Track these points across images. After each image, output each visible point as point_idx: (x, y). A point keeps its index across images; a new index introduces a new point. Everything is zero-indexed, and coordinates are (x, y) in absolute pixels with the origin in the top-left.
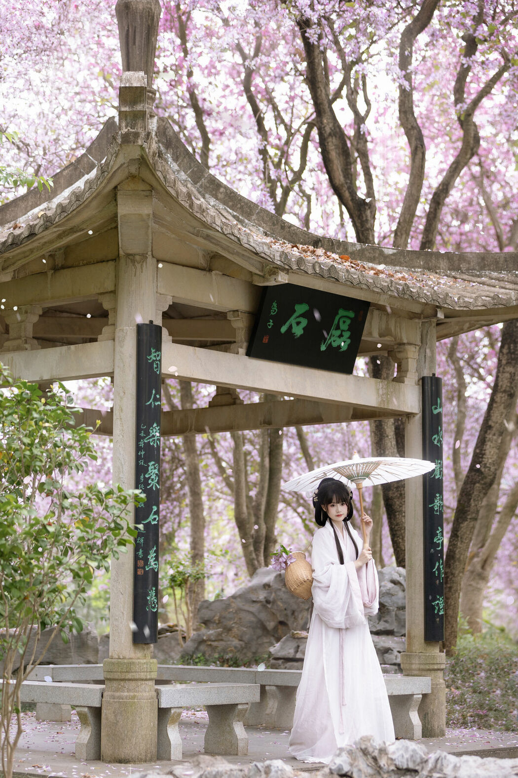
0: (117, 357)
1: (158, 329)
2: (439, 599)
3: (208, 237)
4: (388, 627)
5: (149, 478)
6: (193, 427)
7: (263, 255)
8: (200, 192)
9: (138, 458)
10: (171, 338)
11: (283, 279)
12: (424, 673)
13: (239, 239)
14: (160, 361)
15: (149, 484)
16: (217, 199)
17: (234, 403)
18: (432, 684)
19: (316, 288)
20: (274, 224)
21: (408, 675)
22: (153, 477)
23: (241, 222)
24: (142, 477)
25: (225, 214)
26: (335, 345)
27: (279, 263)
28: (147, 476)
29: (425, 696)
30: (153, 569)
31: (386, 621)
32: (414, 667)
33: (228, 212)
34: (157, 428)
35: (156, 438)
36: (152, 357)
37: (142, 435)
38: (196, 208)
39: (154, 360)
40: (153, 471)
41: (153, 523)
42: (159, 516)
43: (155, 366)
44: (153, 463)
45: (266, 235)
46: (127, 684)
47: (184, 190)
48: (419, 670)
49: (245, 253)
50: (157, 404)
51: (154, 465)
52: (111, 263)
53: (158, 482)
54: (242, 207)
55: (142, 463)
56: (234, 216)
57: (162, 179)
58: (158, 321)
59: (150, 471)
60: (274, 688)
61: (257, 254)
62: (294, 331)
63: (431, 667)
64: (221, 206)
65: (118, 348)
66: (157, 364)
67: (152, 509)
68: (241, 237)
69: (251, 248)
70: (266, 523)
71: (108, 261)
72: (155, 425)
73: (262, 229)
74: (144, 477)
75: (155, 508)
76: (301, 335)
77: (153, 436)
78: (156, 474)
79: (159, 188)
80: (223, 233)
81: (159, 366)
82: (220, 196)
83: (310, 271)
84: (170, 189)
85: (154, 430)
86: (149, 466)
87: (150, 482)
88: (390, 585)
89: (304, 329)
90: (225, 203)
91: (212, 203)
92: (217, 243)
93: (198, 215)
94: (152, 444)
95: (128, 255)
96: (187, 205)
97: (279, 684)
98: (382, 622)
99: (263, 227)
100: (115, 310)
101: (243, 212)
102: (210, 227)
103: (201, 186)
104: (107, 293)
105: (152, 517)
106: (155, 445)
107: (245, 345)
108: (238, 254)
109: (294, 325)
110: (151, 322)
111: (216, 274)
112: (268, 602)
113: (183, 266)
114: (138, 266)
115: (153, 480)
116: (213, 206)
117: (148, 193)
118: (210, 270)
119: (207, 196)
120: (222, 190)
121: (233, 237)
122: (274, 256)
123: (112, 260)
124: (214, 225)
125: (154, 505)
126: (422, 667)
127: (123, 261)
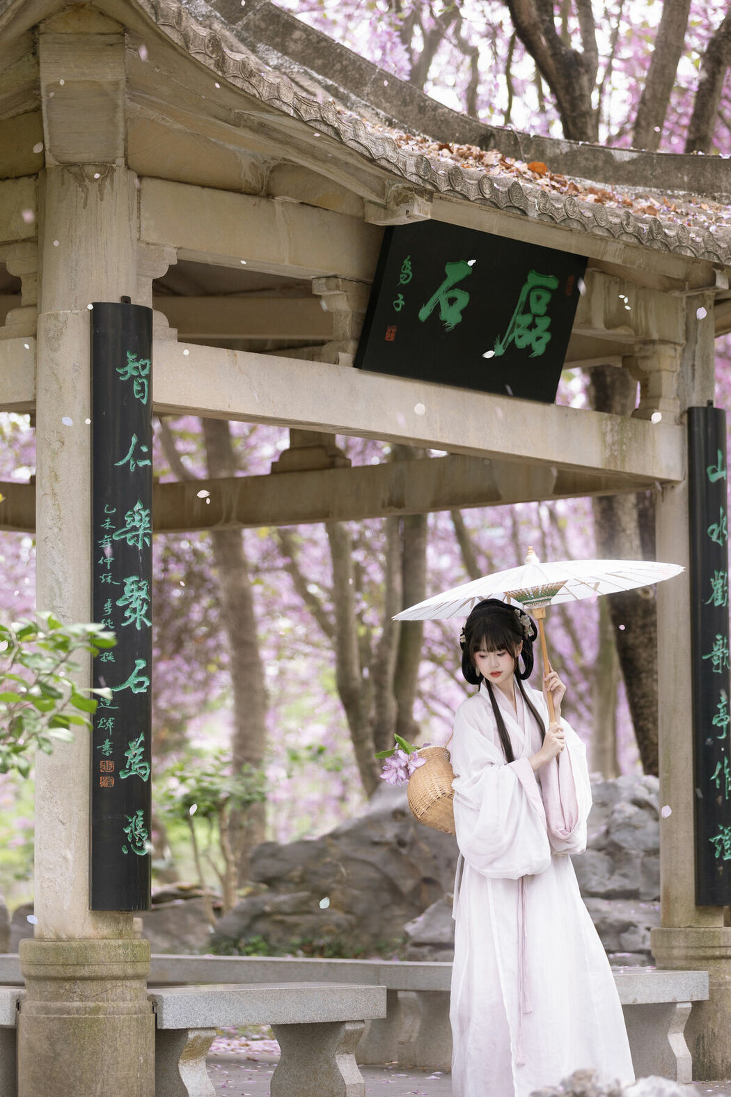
0: (44, 371)
1: (144, 316)
2: (722, 832)
3: (262, 129)
4: (629, 885)
5: (126, 607)
6: (234, 515)
7: (384, 163)
8: (243, 40)
9: (97, 569)
10: (175, 331)
11: (421, 211)
12: (695, 964)
13: (337, 131)
14: (149, 377)
15: (126, 619)
16: (285, 52)
17: (332, 466)
18: (711, 984)
19: (485, 229)
20: (405, 103)
21: (665, 968)
22: (136, 605)
23: (343, 99)
24: (108, 605)
25: (306, 83)
26: (521, 344)
27: (414, 178)
28: (120, 603)
29: (697, 1005)
30: (136, 778)
31: (624, 876)
32: (676, 952)
33: (312, 78)
34: (144, 513)
35: (141, 532)
36: (130, 369)
37: (107, 526)
38: (232, 69)
39: (133, 377)
40: (136, 594)
41: (136, 691)
42: (150, 679)
43: (136, 387)
44: (135, 578)
45: (391, 124)
46: (78, 988)
47: (203, 32)
48: (686, 958)
49: (351, 160)
50: (141, 464)
51: (138, 582)
52: (24, 182)
53: (148, 615)
54: (344, 70)
55: (107, 579)
56: (328, 88)
57: (148, 9)
58: (144, 298)
59: (127, 594)
60: (414, 995)
61: (372, 160)
62: (443, 316)
63: (709, 952)
64: (296, 68)
65: (44, 354)
66: (142, 385)
67: (135, 666)
68: (342, 128)
69: (361, 149)
70: (397, 697)
71: (17, 178)
72: (138, 506)
73: (382, 113)
74: (114, 606)
75: (141, 664)
76: (458, 326)
77: (135, 529)
78: (144, 600)
79: (140, 27)
80: (300, 120)
81: (147, 387)
82: (292, 47)
83: (473, 195)
84: (168, 31)
85: (137, 518)
86: (125, 584)
87: (127, 614)
88: (631, 810)
89: (463, 312)
90: (304, 61)
91: (274, 62)
92: (286, 140)
93: (239, 83)
94: (130, 543)
95: (67, 166)
96: (210, 63)
97: (423, 987)
98: (616, 877)
99: (385, 110)
100: (37, 276)
101: (346, 80)
102: (268, 107)
103: (246, 27)
104: (16, 241)
105: (132, 680)
106: (140, 546)
107: (352, 346)
108: (335, 161)
109: (444, 305)
110: (126, 300)
111: (283, 203)
112: (401, 843)
113: (203, 186)
114: (93, 188)
115: (134, 610)
116: (276, 68)
117: (113, 39)
118: (269, 195)
119: (261, 47)
120: (297, 34)
121: (323, 128)
122: (405, 164)
123: (29, 176)
124: (277, 103)
125: (140, 657)
126: (691, 953)
127: (53, 178)
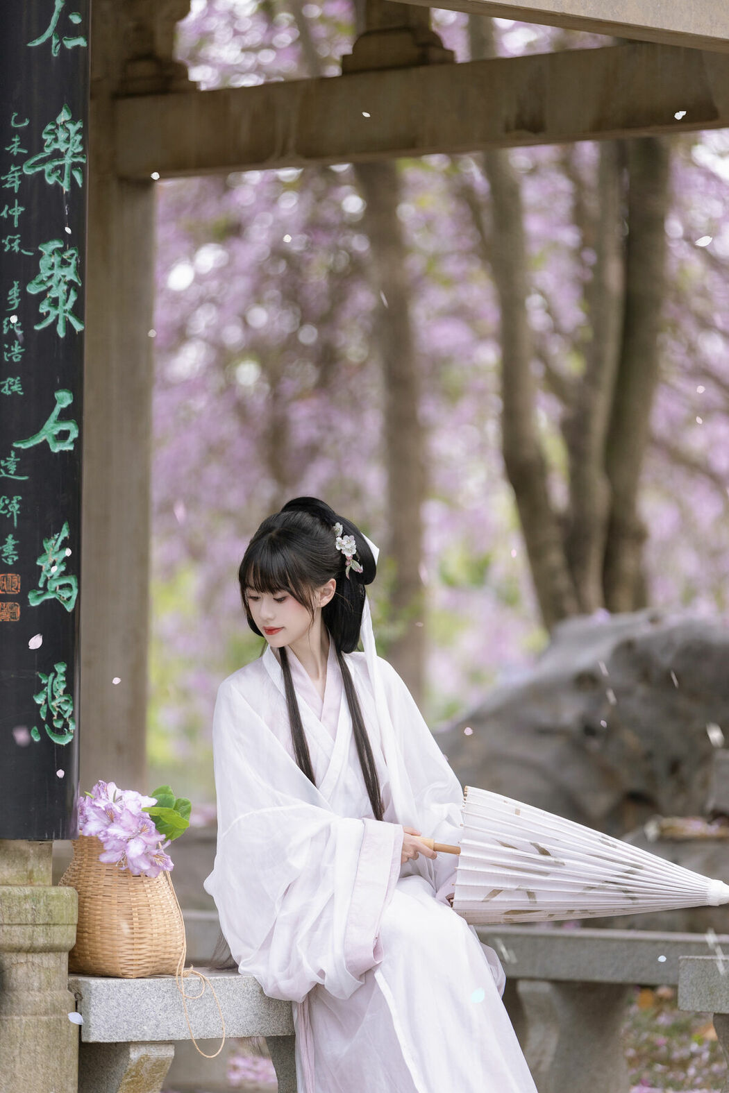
5: (42, 296)
15: (42, 318)
22: (58, 292)
24: (14, 292)
28: (33, 289)
30: (57, 604)
34: (73, 128)
35: (67, 161)
37: (15, 149)
40: (58, 273)
41: (56, 448)
42: (80, 425)
44: (57, 244)
50: (70, 44)
51: (61, 251)
53: (78, 311)
55: (12, 246)
59: (44, 273)
60: (545, 988)
67: (54, 402)
72: (64, 116)
74: (23, 294)
75: (64, 399)
77: (58, 154)
78: (71, 284)
85: (62, 135)
86: (40, 255)
87: (44, 308)
94: (51, 181)
105: (51, 428)
106: (65, 186)
115: (55, 302)
125: (63, 387)
